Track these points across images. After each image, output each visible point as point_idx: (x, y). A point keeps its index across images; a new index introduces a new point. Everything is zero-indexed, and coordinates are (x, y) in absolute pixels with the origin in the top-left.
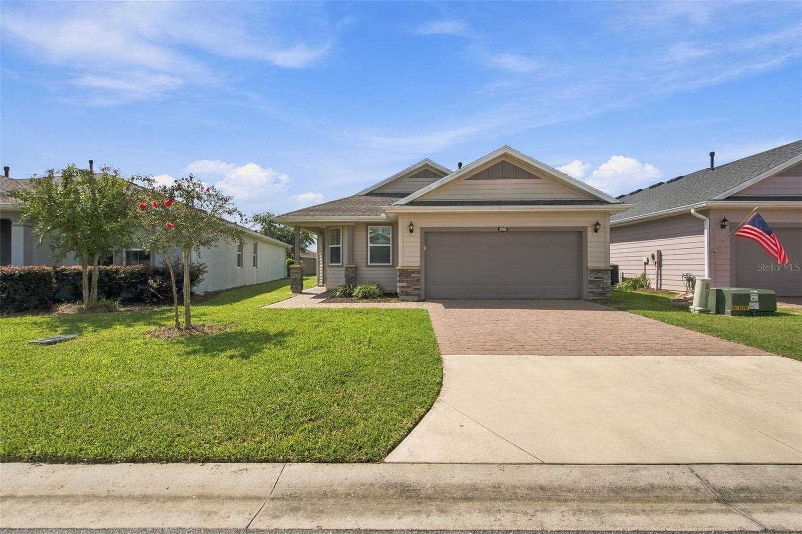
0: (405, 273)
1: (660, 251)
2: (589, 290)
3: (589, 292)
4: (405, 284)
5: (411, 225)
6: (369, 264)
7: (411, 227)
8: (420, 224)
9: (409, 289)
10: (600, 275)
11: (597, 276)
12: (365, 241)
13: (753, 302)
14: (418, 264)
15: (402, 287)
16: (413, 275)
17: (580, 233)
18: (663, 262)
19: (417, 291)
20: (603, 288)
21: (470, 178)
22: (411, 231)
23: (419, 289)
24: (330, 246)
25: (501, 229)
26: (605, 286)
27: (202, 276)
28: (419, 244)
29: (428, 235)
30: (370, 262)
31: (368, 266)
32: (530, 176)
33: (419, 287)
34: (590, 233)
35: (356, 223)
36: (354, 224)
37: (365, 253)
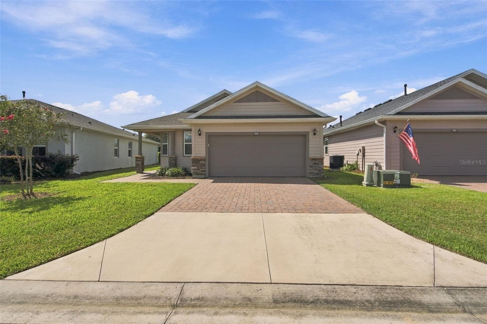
0: (196, 161)
1: (364, 147)
2: (310, 171)
3: (310, 173)
4: (196, 168)
5: (199, 130)
6: (184, 155)
7: (199, 132)
8: (205, 130)
9: (198, 171)
10: (316, 162)
11: (315, 163)
12: (182, 141)
13: (397, 179)
14: (204, 155)
15: (194, 169)
16: (201, 162)
17: (305, 136)
18: (366, 154)
19: (203, 172)
20: (319, 171)
21: (236, 101)
22: (200, 135)
23: (205, 171)
24: (163, 144)
25: (255, 134)
26: (320, 169)
27: (76, 162)
28: (205, 143)
29: (210, 137)
30: (185, 154)
31: (184, 156)
32: (274, 100)
33: (205, 170)
34: (311, 135)
35: (176, 129)
36: (174, 130)
37: (182, 148)
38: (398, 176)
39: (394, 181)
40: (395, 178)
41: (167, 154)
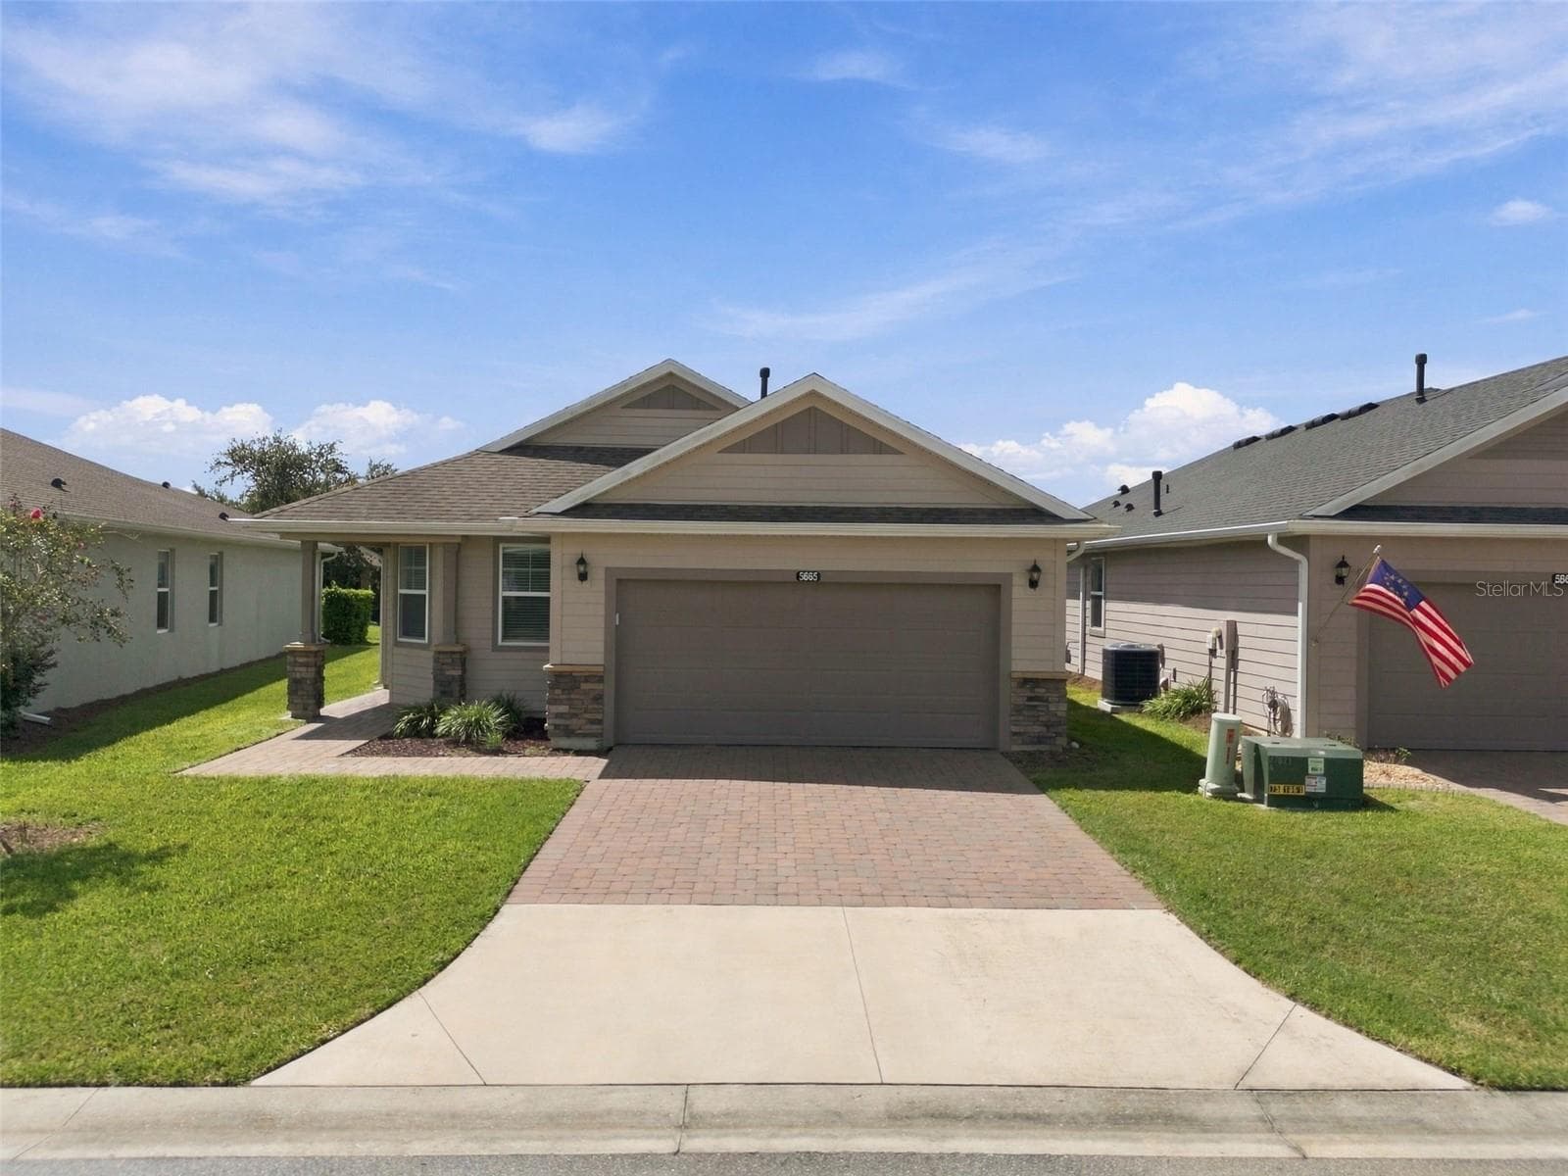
0: (566, 681)
1: (1235, 622)
2: (1014, 729)
3: (1015, 734)
4: (563, 709)
5: (582, 561)
6: (500, 643)
7: (582, 568)
8: (602, 560)
9: (575, 721)
10: (1040, 691)
11: (1033, 695)
12: (490, 583)
13: (1314, 777)
14: (599, 659)
15: (559, 716)
16: (584, 686)
17: (994, 590)
18: (1242, 654)
19: (595, 727)
20: (1047, 725)
21: (725, 449)
22: (583, 577)
23: (600, 722)
24: (402, 591)
25: (805, 577)
26: (1054, 719)
27: (44, 676)
28: (602, 612)
29: (623, 585)
30: (505, 637)
31: (496, 648)
32: (881, 448)
33: (599, 717)
34: (1019, 591)
35: (465, 537)
36: (459, 540)
37: (490, 614)
38: (1321, 766)
39: (1307, 781)
40: (1310, 772)
41: (423, 636)
